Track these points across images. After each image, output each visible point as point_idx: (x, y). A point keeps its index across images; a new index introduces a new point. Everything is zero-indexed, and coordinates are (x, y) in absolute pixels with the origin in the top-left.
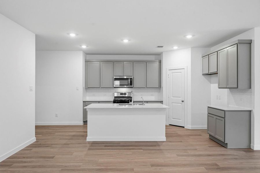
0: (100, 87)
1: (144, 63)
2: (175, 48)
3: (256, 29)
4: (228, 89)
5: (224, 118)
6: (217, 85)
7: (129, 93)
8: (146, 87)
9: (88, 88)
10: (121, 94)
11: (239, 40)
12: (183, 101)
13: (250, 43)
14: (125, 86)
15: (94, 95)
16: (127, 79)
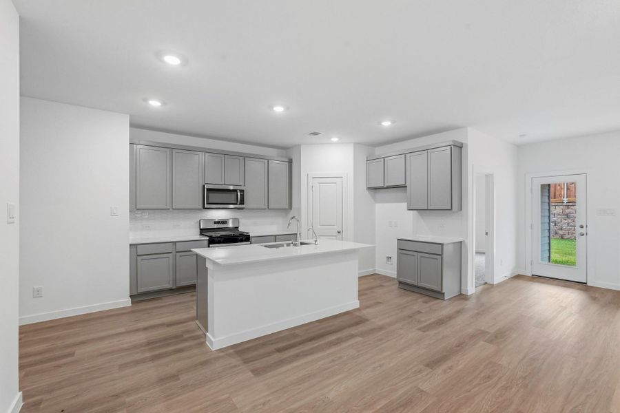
0: (171, 209)
1: (263, 160)
2: (335, 139)
3: (469, 129)
4: (415, 211)
5: (441, 255)
6: (405, 205)
7: (236, 220)
8: (268, 208)
9: (136, 208)
10: (215, 223)
11: (453, 141)
12: (339, 232)
13: (460, 147)
14: (232, 206)
15: (149, 227)
16: (235, 191)
